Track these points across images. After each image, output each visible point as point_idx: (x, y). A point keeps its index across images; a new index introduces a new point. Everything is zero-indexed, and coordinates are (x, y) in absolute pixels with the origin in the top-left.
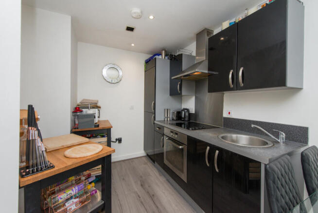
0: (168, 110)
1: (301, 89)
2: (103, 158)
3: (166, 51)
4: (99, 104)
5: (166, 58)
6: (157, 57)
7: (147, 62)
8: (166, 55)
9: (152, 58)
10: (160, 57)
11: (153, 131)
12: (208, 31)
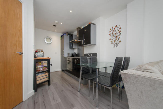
0: (69, 53)
1: (96, 45)
2: (48, 59)
3: (68, 33)
4: (43, 51)
5: (68, 35)
6: (65, 35)
7: (61, 36)
8: (68, 34)
9: (63, 35)
10: (66, 35)
11: (63, 60)
12: (80, 28)
